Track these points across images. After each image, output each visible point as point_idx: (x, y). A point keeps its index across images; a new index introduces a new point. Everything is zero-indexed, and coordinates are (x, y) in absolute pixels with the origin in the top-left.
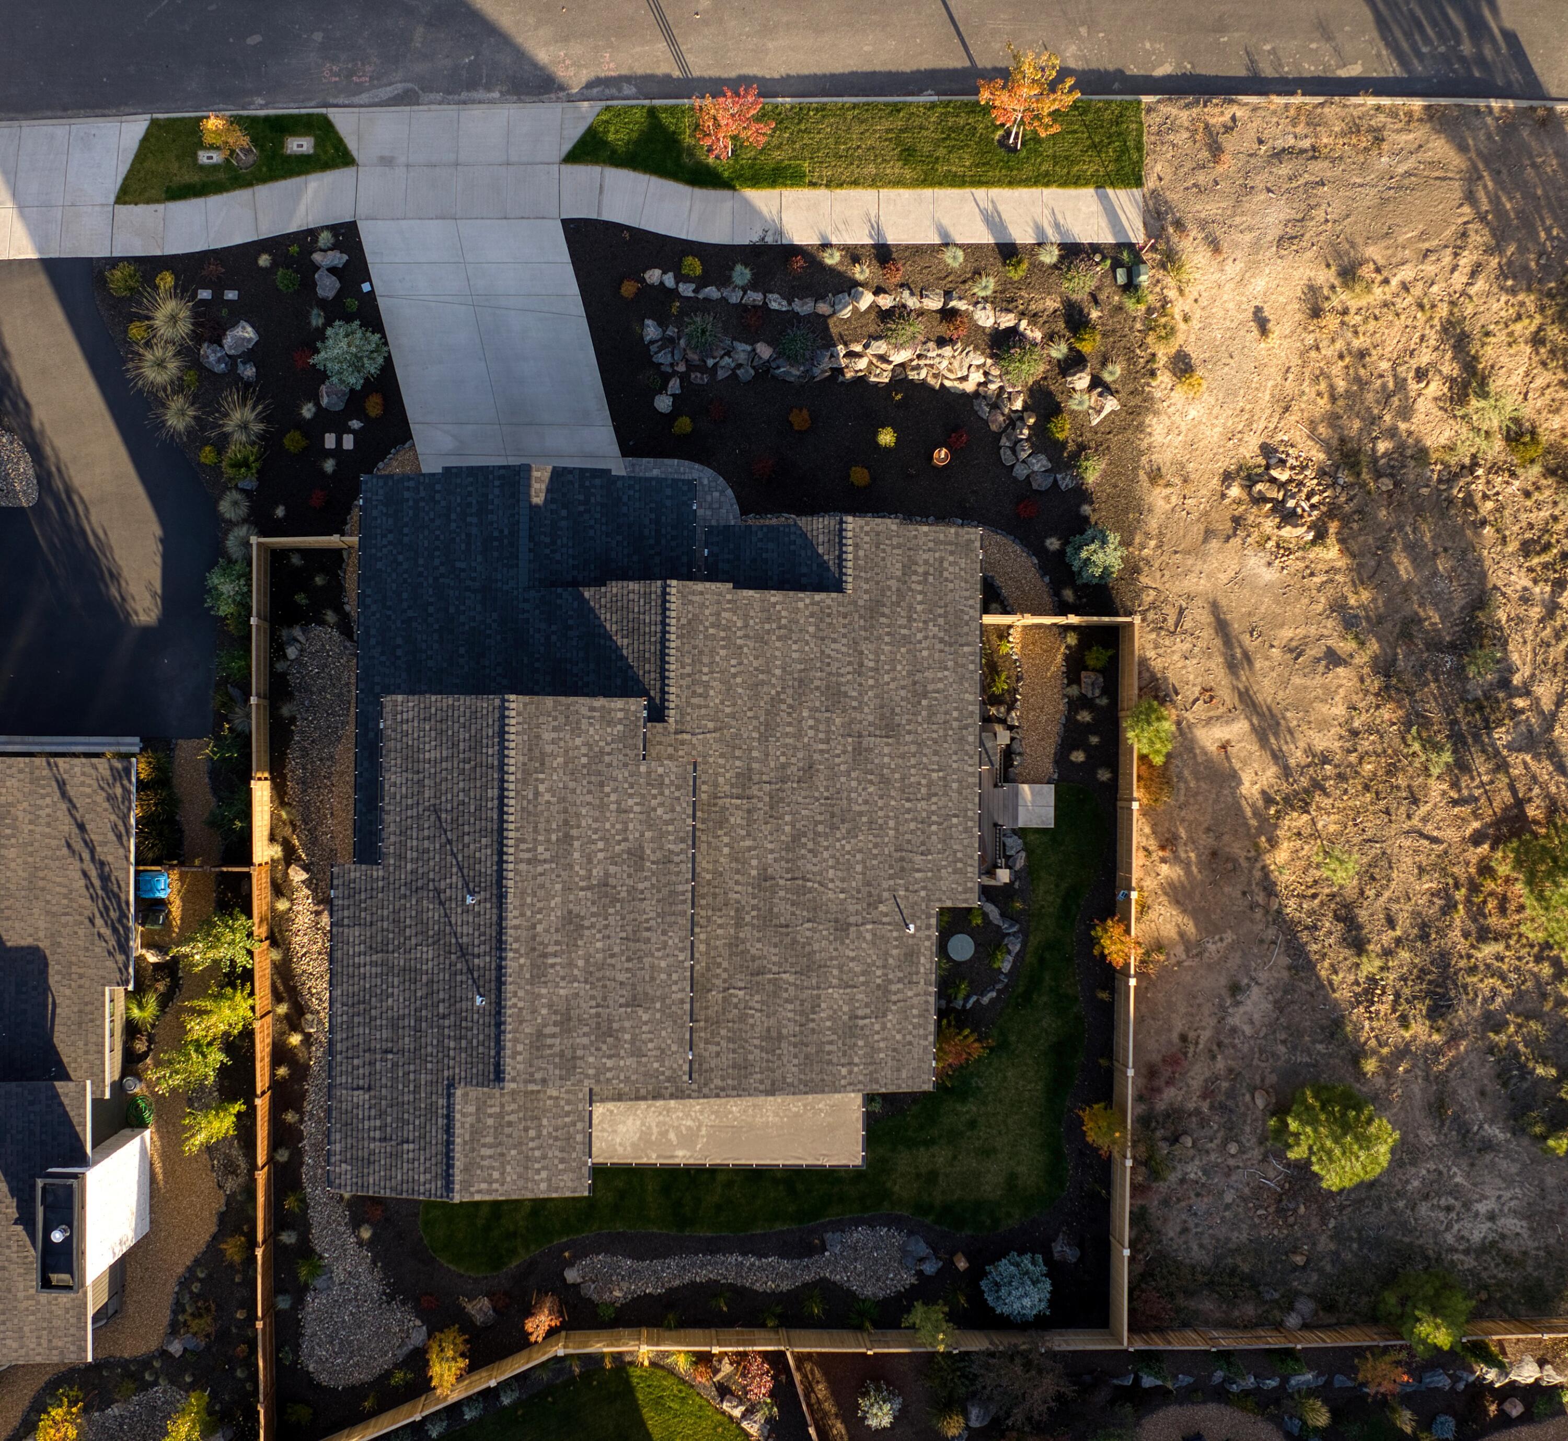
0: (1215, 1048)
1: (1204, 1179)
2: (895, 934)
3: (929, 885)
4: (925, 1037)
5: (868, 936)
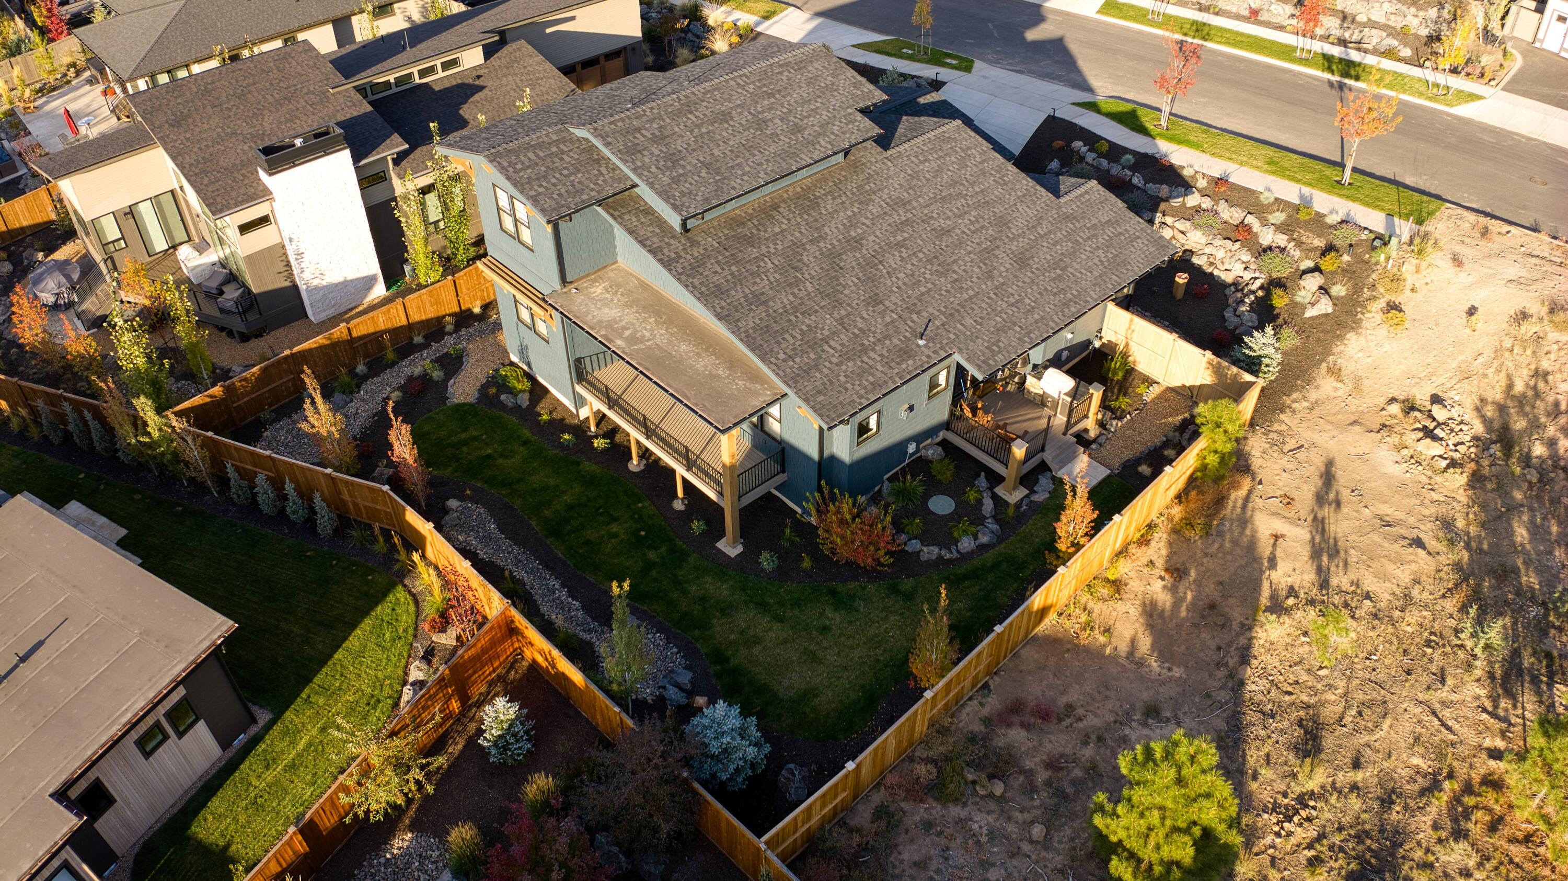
0: (1094, 737)
1: (984, 839)
2: (907, 334)
3: (962, 337)
4: (861, 397)
5: (888, 319)
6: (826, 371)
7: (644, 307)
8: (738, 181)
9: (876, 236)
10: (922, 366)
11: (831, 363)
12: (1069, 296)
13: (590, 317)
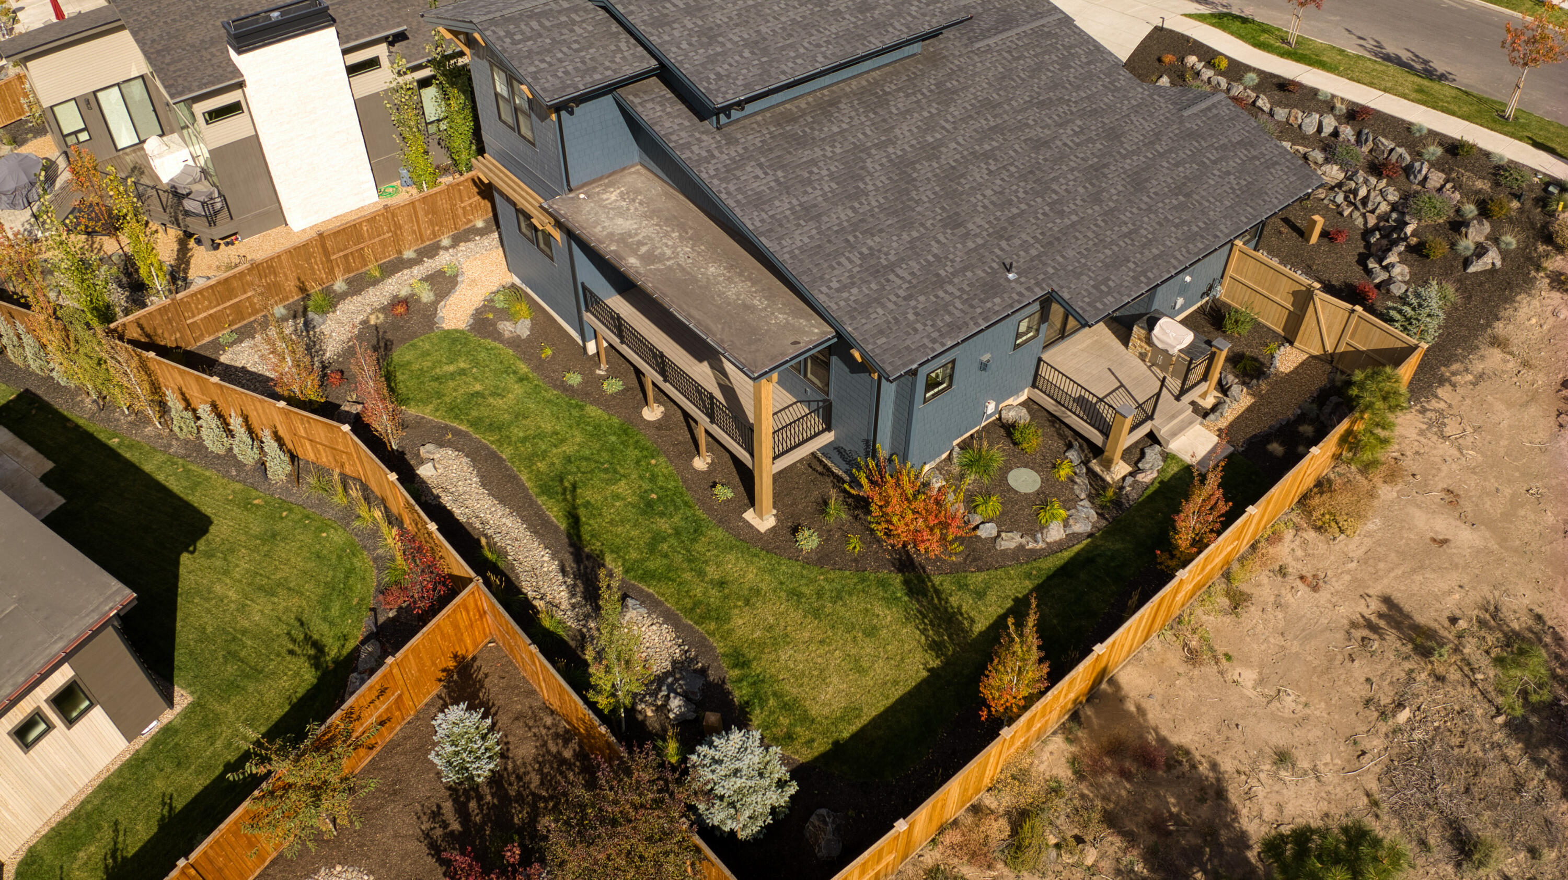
0: (1212, 792)
2: (995, 265)
3: (1062, 273)
4: (934, 341)
5: (971, 245)
6: (891, 306)
7: (667, 220)
8: (790, 64)
9: (958, 143)
10: (1011, 306)
11: (898, 296)
12: (1194, 228)
13: (599, 228)
